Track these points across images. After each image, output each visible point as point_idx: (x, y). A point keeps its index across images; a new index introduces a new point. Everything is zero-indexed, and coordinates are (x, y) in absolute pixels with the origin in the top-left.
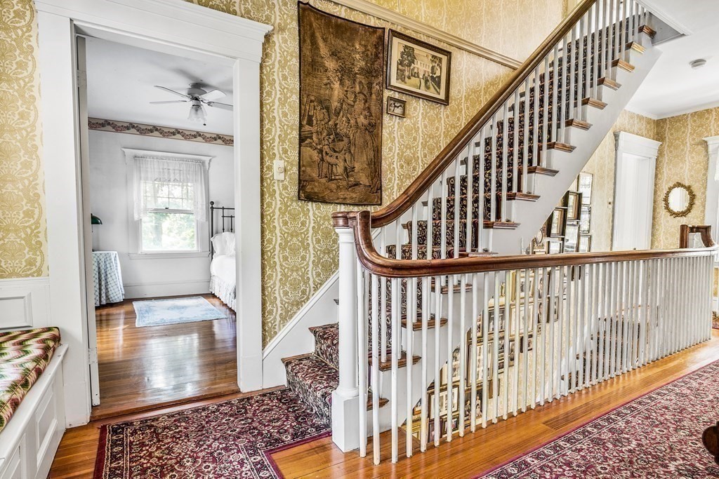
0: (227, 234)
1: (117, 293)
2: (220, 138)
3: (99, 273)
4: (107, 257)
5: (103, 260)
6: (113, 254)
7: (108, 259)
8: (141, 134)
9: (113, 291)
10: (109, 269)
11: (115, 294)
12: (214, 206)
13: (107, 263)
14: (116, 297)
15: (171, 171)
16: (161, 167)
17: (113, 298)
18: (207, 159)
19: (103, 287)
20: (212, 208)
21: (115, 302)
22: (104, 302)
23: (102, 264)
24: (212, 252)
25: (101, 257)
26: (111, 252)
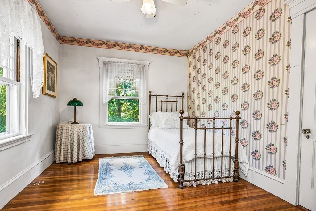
0: (159, 112)
1: (90, 153)
2: (156, 50)
3: (78, 139)
4: (84, 128)
5: (81, 130)
6: (88, 125)
7: (85, 129)
8: (109, 48)
9: (87, 152)
10: (85, 136)
11: (88, 154)
12: (151, 94)
13: (84, 132)
14: (89, 156)
15: (126, 71)
16: (120, 68)
17: (87, 157)
18: (147, 63)
19: (81, 149)
20: (150, 95)
21: (88, 159)
22: (81, 159)
23: (80, 133)
24: (150, 125)
25: (80, 128)
26: (87, 124)
